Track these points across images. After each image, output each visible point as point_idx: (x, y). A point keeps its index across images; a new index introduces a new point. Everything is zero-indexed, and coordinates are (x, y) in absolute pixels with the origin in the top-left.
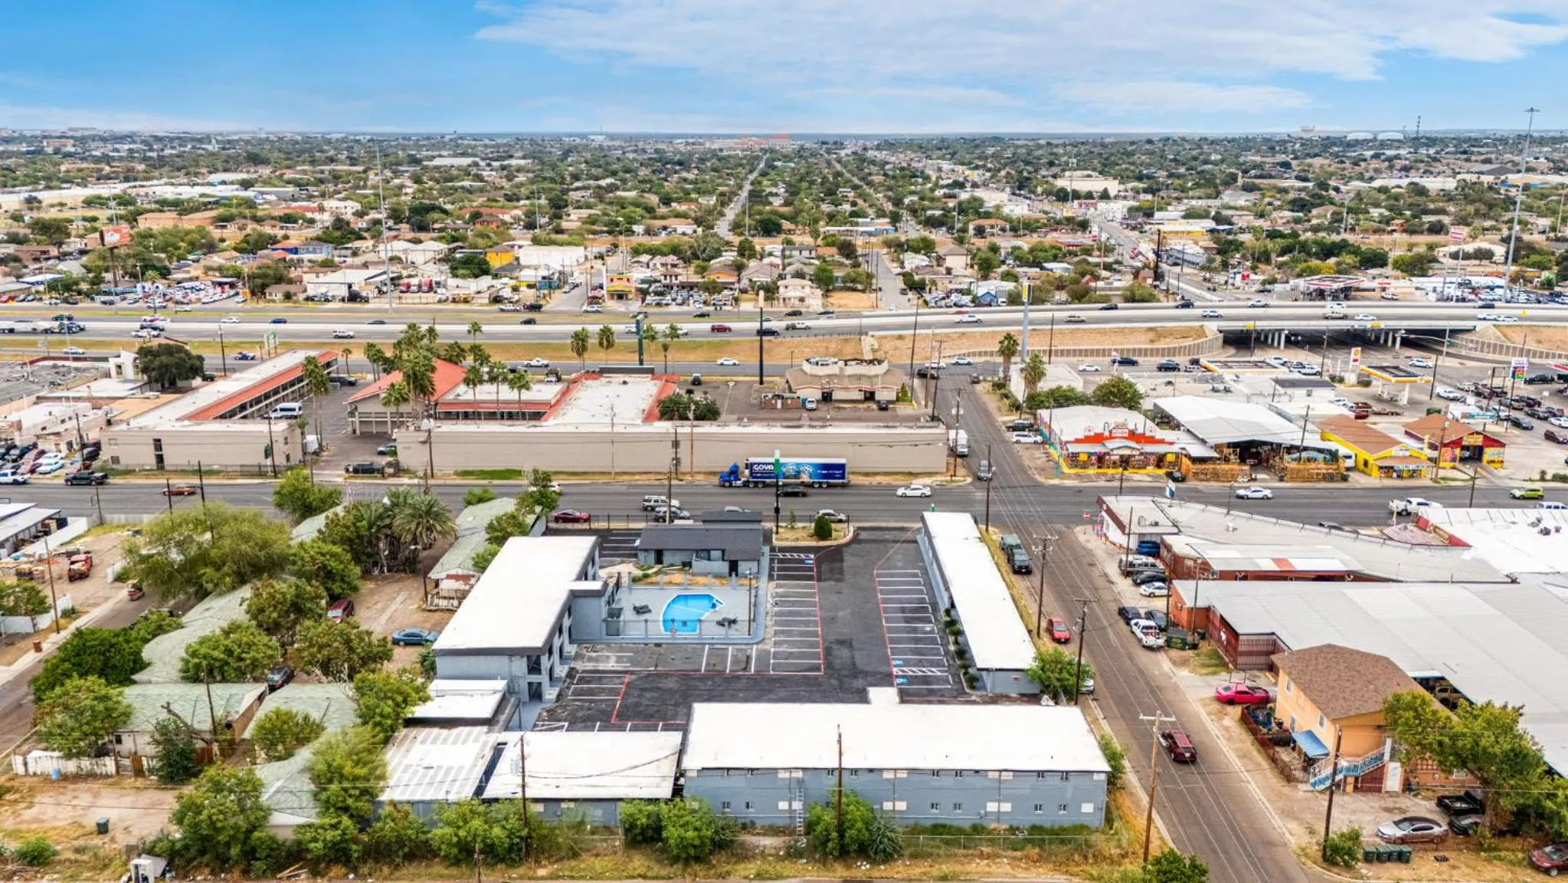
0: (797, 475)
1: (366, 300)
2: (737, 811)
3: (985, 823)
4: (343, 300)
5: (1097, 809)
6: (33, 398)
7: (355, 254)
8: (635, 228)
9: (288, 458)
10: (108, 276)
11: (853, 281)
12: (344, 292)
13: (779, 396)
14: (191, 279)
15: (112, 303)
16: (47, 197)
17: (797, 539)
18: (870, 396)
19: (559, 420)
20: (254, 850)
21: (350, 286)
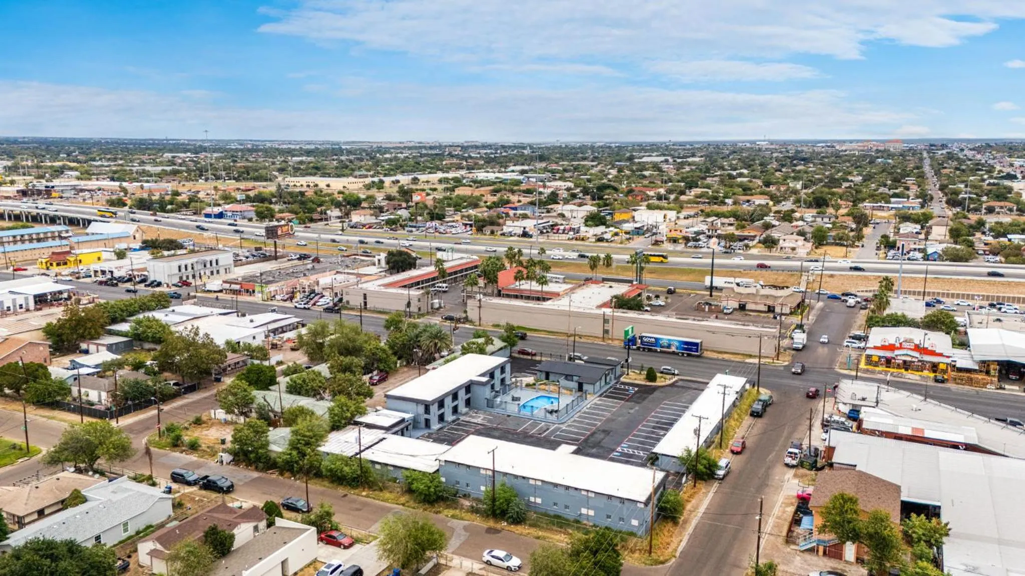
0: (669, 346)
1: (531, 236)
2: (462, 487)
3: (581, 520)
4: (519, 236)
5: (641, 525)
6: (335, 272)
7: (548, 212)
8: (727, 200)
9: (419, 309)
10: (419, 218)
11: (841, 239)
12: (520, 231)
13: (707, 304)
14: (453, 221)
15: (411, 231)
16: (423, 177)
17: (635, 379)
18: (771, 309)
19: (556, 303)
20: (260, 458)
21: (525, 228)
